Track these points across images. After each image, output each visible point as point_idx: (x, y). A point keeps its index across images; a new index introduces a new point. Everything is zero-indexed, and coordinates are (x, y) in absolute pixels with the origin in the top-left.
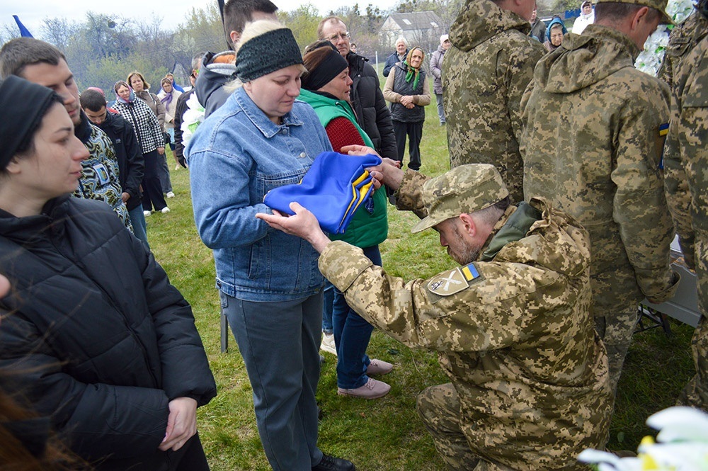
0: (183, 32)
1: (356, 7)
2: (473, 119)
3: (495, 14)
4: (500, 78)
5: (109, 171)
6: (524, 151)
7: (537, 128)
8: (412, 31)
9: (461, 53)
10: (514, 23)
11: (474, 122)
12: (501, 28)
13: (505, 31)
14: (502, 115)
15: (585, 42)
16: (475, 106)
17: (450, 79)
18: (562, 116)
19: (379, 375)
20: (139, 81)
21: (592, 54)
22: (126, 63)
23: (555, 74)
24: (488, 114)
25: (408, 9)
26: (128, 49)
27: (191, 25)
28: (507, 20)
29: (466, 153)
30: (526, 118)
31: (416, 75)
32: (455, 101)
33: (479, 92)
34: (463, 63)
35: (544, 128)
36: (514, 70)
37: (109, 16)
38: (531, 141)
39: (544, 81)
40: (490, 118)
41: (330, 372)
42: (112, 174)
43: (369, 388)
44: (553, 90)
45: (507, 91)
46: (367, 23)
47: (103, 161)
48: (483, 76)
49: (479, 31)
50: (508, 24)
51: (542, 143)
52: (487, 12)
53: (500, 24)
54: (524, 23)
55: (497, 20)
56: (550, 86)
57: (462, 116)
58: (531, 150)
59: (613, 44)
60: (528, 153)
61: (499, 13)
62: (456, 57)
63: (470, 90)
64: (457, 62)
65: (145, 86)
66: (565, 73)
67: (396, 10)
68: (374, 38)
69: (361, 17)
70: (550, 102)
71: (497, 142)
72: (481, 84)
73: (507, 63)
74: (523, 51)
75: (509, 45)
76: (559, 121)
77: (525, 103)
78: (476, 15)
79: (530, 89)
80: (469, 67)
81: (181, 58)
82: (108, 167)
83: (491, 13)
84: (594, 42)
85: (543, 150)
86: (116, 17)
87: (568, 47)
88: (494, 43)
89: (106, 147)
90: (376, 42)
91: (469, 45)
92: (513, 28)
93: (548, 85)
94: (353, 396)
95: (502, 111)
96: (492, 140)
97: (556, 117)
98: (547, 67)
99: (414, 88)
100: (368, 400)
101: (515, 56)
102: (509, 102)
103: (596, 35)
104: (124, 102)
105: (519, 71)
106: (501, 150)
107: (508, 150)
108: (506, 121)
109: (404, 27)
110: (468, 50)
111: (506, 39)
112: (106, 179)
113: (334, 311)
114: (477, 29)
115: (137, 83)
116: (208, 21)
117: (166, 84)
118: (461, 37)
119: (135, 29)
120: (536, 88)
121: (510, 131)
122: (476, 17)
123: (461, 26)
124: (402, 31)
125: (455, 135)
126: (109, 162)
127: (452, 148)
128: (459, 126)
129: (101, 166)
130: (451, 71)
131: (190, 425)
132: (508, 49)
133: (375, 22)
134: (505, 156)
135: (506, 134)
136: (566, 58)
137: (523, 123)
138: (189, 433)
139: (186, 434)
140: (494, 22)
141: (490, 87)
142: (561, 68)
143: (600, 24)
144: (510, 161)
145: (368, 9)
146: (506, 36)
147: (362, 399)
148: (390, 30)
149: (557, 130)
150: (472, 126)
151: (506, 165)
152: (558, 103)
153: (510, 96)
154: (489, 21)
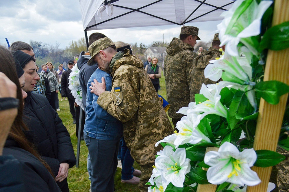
0: (68, 50)
1: (136, 44)
2: (174, 79)
3: (182, 44)
4: (183, 65)
5: (42, 89)
6: (191, 89)
7: (194, 81)
8: (157, 54)
9: (170, 56)
10: (188, 47)
11: (175, 80)
12: (184, 49)
13: (185, 50)
14: (184, 78)
15: (209, 52)
16: (175, 74)
17: (167, 65)
18: (202, 76)
19: (138, 175)
20: (50, 65)
21: (211, 56)
22: (44, 60)
23: (199, 63)
24: (179, 77)
25: (156, 45)
26: (45, 55)
27: (71, 47)
28: (186, 46)
29: (172, 91)
30: (191, 78)
31: (155, 67)
32: (169, 73)
33: (176, 69)
34: (172, 60)
35: (196, 81)
36: (188, 62)
37: (39, 42)
38: (192, 85)
39: (196, 65)
40: (180, 78)
41: (119, 174)
42: (43, 90)
43: (134, 180)
44: (199, 68)
45: (186, 70)
46: (140, 50)
47: (40, 86)
48: (178, 64)
49: (176, 49)
50: (186, 47)
51: (196, 86)
52: (179, 43)
53: (183, 47)
54: (192, 47)
55: (183, 46)
56: (198, 66)
57: (170, 78)
58: (192, 88)
59: (218, 54)
60: (192, 89)
61: (183, 43)
62: (169, 58)
63: (173, 69)
64: (169, 60)
65: (52, 68)
66: (203, 62)
67: (151, 46)
68: (143, 56)
69: (138, 48)
70: (198, 72)
71: (182, 87)
72: (177, 67)
73: (185, 60)
74: (191, 56)
75: (186, 54)
76: (201, 78)
77: (191, 72)
78: (175, 44)
79: (192, 68)
80: (173, 61)
81: (66, 59)
82: (42, 88)
83: (180, 44)
84: (212, 52)
85: (196, 88)
86: (42, 43)
87: (204, 54)
88: (181, 53)
89: (42, 81)
90: (143, 57)
91: (173, 54)
92: (188, 49)
93: (197, 66)
94: (127, 183)
95: (184, 76)
96: (181, 86)
97: (200, 77)
98: (197, 60)
99: (154, 72)
100: (133, 185)
101: (188, 58)
102: (186, 73)
103: (212, 51)
104: (45, 72)
105: (189, 63)
106: (184, 90)
107: (186, 90)
108: (185, 80)
109: (154, 52)
110: (173, 55)
111: (185, 52)
112: (41, 92)
113: (121, 149)
114: (176, 48)
115: (50, 66)
116: (78, 46)
117: (60, 67)
118: (170, 51)
119: (49, 48)
120: (194, 67)
121: (187, 83)
122: (175, 45)
123: (171, 47)
124: (153, 53)
125: (169, 84)
126: (43, 86)
127: (167, 89)
128: (170, 81)
129: (40, 87)
130: (167, 62)
131: (66, 173)
132: (186, 55)
133: (143, 50)
134: (185, 92)
135: (186, 84)
136: (203, 57)
137: (190, 79)
138: (65, 176)
139: (64, 176)
140: (181, 46)
141: (180, 68)
142: (201, 61)
143: (214, 47)
144: (187, 94)
145: (140, 45)
146: (185, 51)
147: (131, 184)
148: (149, 53)
149: (201, 81)
150: (174, 81)
151: (186, 95)
152: (201, 72)
153: (186, 71)
154: (180, 46)
